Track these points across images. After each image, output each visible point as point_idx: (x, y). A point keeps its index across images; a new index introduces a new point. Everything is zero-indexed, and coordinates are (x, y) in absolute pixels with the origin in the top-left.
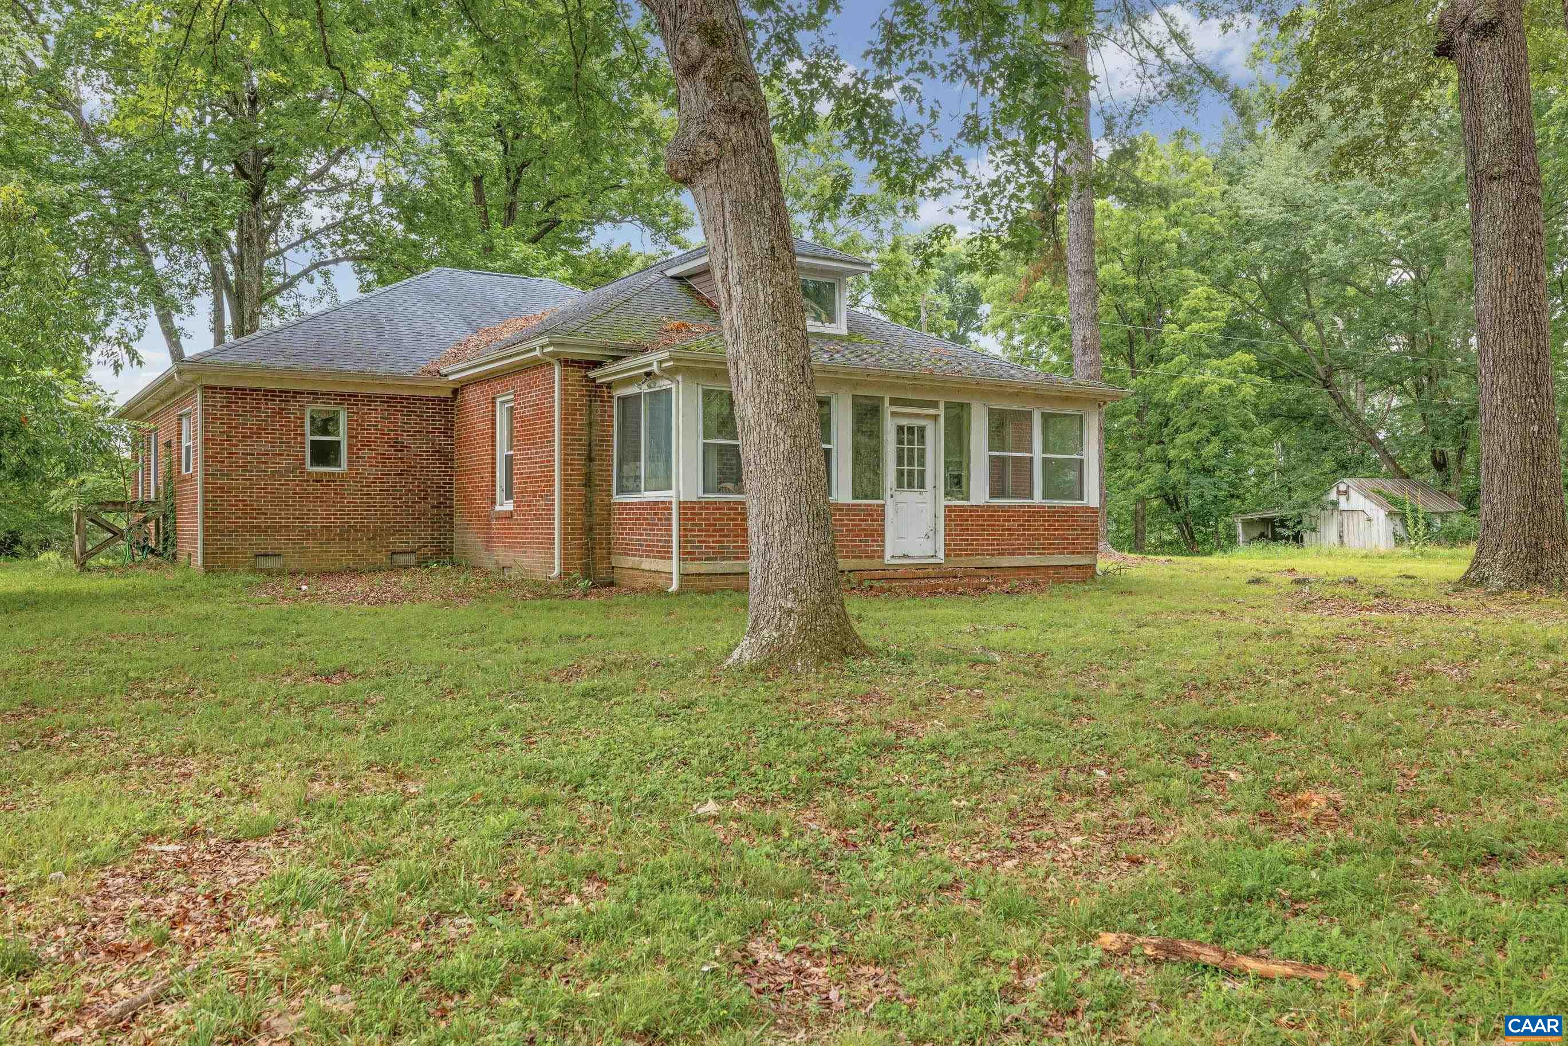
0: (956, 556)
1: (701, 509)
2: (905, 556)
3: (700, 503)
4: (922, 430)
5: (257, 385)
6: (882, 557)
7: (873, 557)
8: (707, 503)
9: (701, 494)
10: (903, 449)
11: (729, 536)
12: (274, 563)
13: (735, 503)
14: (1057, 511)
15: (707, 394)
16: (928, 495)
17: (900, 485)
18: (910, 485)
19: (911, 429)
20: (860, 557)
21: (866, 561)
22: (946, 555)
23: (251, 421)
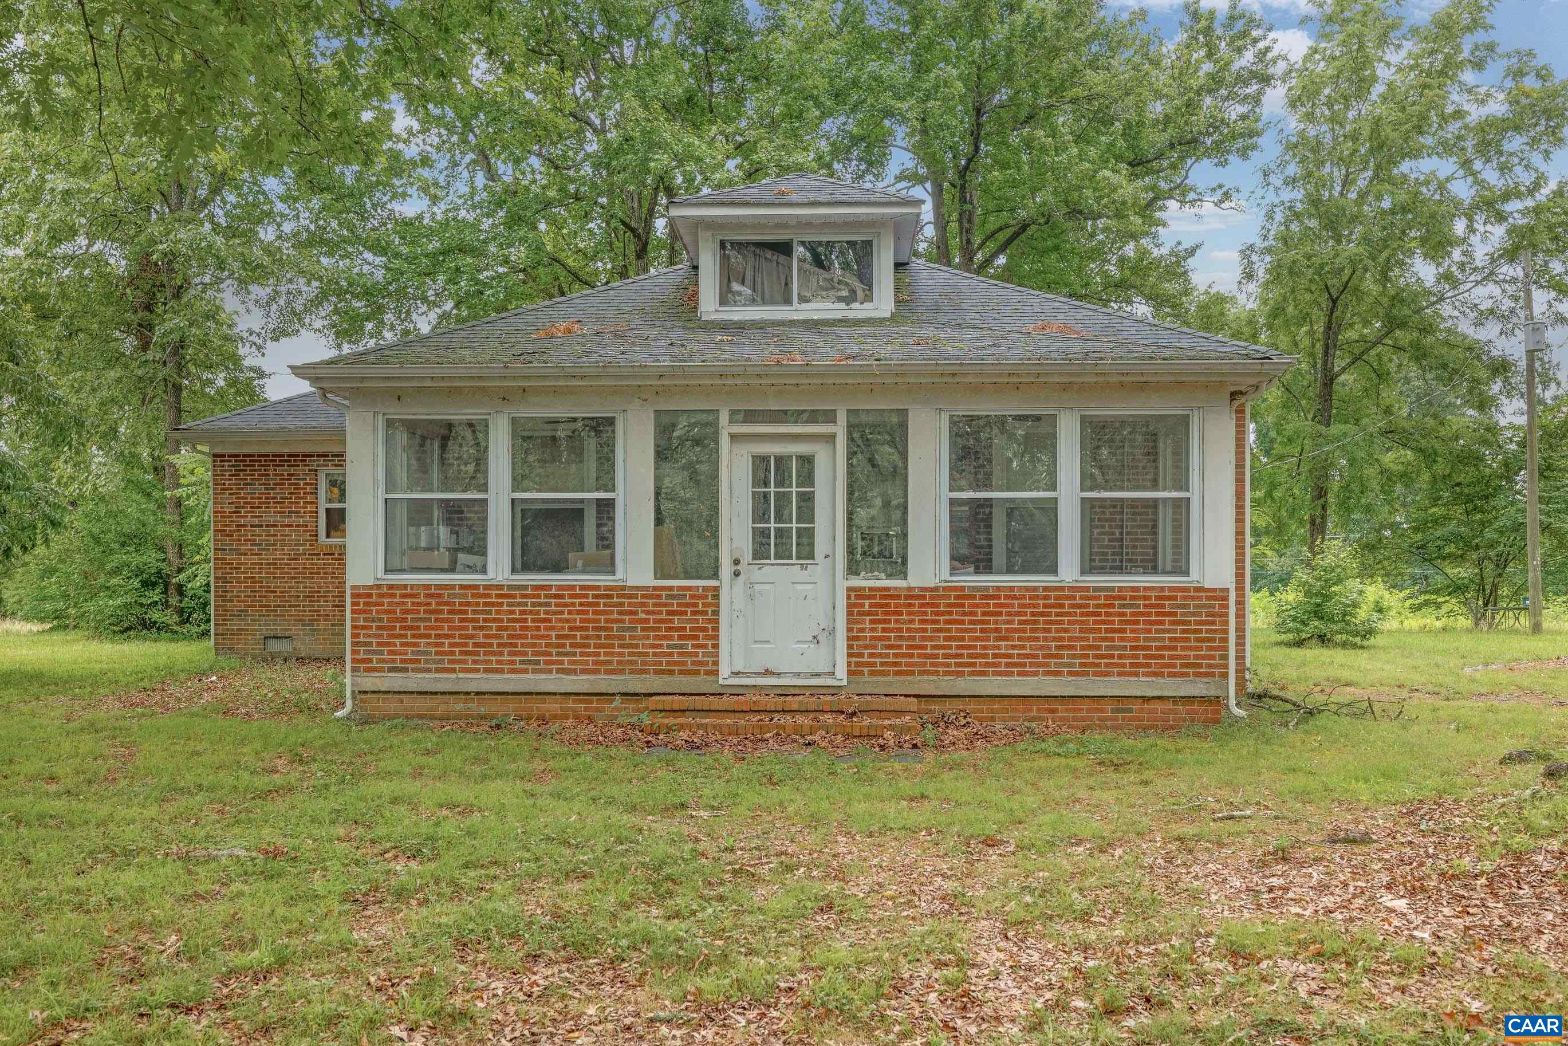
0: (872, 673)
1: (383, 596)
2: (768, 673)
3: (379, 587)
4: (807, 461)
5: (264, 450)
6: (715, 673)
7: (697, 673)
8: (391, 587)
9: (380, 574)
10: (766, 496)
11: (428, 636)
12: (285, 647)
13: (438, 587)
14: (1115, 596)
15: (390, 424)
16: (818, 569)
17: (760, 553)
18: (783, 554)
19: (781, 461)
20: (671, 673)
21: (683, 678)
22: (850, 673)
23: (259, 489)
